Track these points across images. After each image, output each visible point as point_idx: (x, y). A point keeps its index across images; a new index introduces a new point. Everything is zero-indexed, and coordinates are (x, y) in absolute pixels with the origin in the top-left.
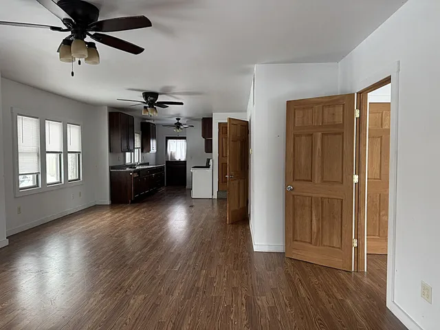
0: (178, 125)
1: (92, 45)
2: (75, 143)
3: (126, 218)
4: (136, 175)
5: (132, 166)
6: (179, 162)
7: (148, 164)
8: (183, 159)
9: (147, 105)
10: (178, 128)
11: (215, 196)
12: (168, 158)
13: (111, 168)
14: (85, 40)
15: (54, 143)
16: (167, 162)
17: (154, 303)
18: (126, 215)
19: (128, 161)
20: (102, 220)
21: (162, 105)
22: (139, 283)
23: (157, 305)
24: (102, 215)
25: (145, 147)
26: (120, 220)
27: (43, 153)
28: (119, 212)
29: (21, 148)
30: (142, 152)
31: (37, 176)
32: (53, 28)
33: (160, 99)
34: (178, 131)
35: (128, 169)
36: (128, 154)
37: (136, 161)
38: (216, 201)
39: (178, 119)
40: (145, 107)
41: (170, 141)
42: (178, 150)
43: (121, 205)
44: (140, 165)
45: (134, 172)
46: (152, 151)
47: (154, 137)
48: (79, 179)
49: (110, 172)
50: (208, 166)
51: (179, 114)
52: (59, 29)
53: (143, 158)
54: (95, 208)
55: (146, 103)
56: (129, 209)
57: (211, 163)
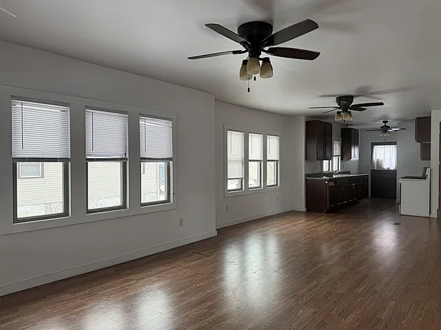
0: (385, 129)
1: (266, 60)
2: (273, 153)
3: (318, 226)
4: (332, 184)
5: (330, 174)
6: (388, 171)
7: (349, 173)
8: (393, 167)
9: (341, 110)
10: (385, 132)
11: (434, 215)
12: (373, 167)
13: (307, 175)
14: (261, 57)
15: (255, 152)
16: (373, 171)
17: (323, 321)
18: (317, 224)
19: (325, 169)
20: (294, 226)
21: (359, 108)
22: (314, 295)
23: (326, 324)
24: (295, 221)
25: (345, 155)
26: (311, 228)
27: (246, 161)
28: (312, 220)
29: (229, 157)
30: (342, 159)
31: (242, 181)
32: (235, 52)
33: (356, 102)
34: (385, 135)
35: (324, 177)
36: (325, 163)
37: (335, 169)
38: (435, 221)
39: (385, 122)
40: (339, 113)
41: (376, 148)
42: (386, 157)
43: (316, 213)
44: (339, 173)
45: (330, 181)
46: (353, 159)
47: (356, 144)
48: (277, 185)
49: (306, 180)
50: (424, 177)
51: (385, 117)
52: (240, 52)
53: (343, 166)
54: (290, 214)
55: (340, 108)
56: (323, 218)
57: (428, 173)
